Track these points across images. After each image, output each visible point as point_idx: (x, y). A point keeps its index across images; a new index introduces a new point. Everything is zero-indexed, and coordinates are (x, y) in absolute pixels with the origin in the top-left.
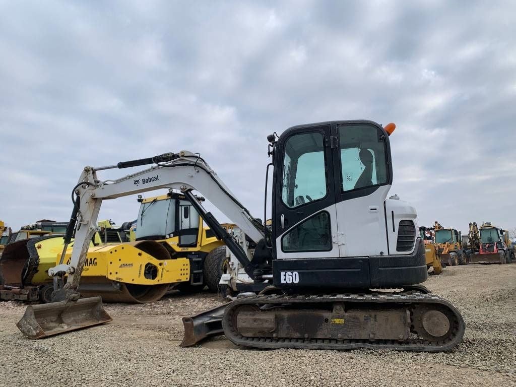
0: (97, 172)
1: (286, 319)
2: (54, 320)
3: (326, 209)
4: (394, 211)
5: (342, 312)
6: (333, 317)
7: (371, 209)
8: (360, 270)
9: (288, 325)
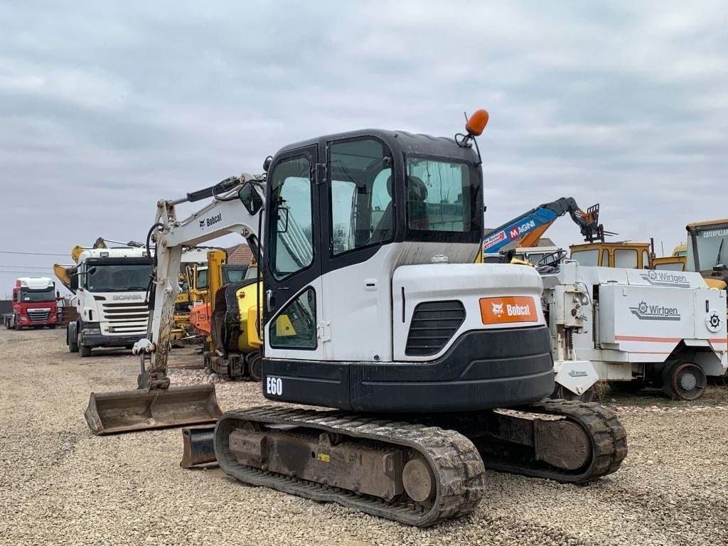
0: (176, 207)
1: (276, 446)
2: (140, 412)
3: (311, 284)
4: (405, 288)
5: (328, 444)
6: (319, 451)
7: (368, 285)
8: (339, 382)
9: (277, 455)
